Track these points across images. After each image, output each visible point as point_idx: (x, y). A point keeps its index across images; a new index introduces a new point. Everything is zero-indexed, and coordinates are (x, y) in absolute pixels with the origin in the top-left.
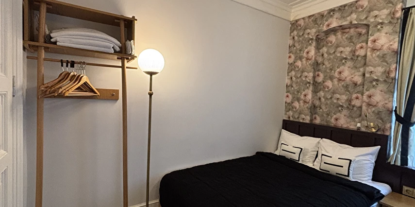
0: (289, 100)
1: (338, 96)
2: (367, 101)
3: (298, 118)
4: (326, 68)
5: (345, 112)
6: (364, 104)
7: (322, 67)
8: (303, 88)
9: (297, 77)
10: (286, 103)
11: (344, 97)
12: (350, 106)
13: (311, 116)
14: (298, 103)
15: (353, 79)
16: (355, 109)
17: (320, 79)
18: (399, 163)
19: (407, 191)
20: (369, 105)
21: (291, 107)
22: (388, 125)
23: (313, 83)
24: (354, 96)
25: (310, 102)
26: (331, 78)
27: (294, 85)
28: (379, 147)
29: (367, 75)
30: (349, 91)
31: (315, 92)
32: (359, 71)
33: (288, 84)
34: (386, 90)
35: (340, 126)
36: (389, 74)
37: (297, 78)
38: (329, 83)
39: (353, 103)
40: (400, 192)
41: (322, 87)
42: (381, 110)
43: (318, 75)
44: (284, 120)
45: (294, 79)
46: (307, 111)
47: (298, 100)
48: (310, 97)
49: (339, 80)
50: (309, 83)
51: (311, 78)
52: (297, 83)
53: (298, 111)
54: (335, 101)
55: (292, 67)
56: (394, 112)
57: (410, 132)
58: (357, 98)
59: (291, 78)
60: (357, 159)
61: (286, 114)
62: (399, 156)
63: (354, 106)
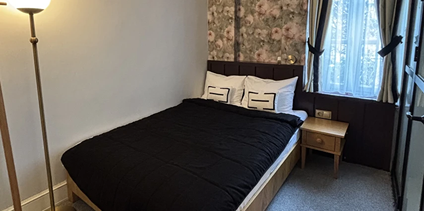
0: (212, 39)
1: (259, 31)
2: (285, 34)
3: (222, 57)
4: (247, 1)
5: (266, 46)
6: (283, 38)
7: (243, 1)
8: (225, 24)
9: (219, 12)
10: (209, 41)
11: (265, 32)
12: (271, 41)
13: (235, 54)
14: (221, 41)
15: (272, 13)
16: (275, 42)
17: (242, 14)
19: (318, 113)
20: (287, 38)
21: (214, 46)
22: (303, 56)
23: (235, 19)
24: (274, 30)
25: (234, 39)
26: (252, 13)
27: (216, 22)
28: (297, 77)
29: (285, 8)
30: (269, 25)
31: (237, 28)
32: (278, 4)
33: (210, 21)
34: (301, 22)
35: (262, 61)
36: (302, 6)
38: (250, 18)
39: (273, 38)
40: (314, 116)
41: (244, 22)
42: (297, 42)
43: (239, 10)
44: (209, 61)
45: (215, 14)
46: (232, 50)
47: (221, 37)
48: (232, 34)
49: (260, 14)
50: (231, 18)
51: (232, 13)
52: (219, 18)
53: (222, 49)
54: (257, 36)
56: (307, 43)
57: (320, 61)
58: (276, 32)
59: (213, 14)
60: (280, 91)
62: (312, 83)
63: (274, 40)
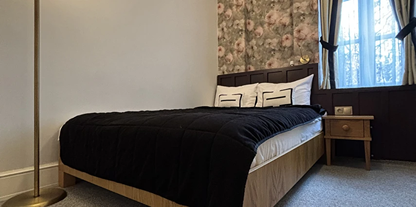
0: (222, 54)
1: (269, 41)
2: (297, 36)
3: (233, 70)
4: (256, 14)
5: (278, 55)
6: (295, 40)
7: (252, 15)
8: (235, 38)
10: (219, 57)
11: (275, 41)
12: (281, 48)
13: (246, 66)
14: (231, 55)
15: (282, 21)
16: (286, 49)
17: (251, 28)
18: (329, 87)
20: (299, 39)
21: (225, 61)
22: (316, 55)
23: (245, 30)
24: (284, 37)
25: (244, 51)
26: (262, 24)
27: (226, 36)
28: (313, 75)
29: (295, 12)
30: (279, 34)
31: (248, 40)
32: (287, 13)
33: (220, 36)
34: (312, 22)
36: (312, 7)
37: (228, 28)
38: (260, 30)
39: (284, 45)
40: (333, 114)
41: (254, 35)
42: (310, 42)
43: (249, 24)
44: (219, 76)
45: (225, 29)
46: (242, 61)
47: (232, 51)
48: (243, 45)
49: (270, 24)
50: (242, 30)
51: (242, 25)
52: (229, 33)
53: (233, 63)
54: (267, 46)
55: (222, 17)
56: (320, 43)
57: (334, 57)
58: (287, 39)
59: (223, 29)
60: (296, 89)
61: (220, 70)
62: (329, 80)
63: (284, 48)
